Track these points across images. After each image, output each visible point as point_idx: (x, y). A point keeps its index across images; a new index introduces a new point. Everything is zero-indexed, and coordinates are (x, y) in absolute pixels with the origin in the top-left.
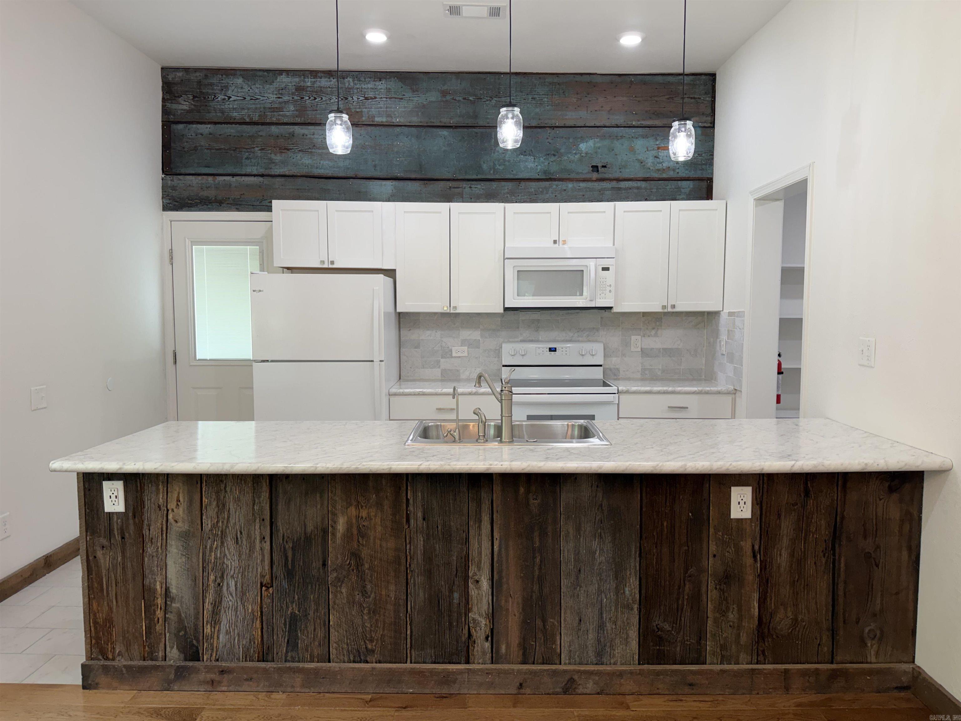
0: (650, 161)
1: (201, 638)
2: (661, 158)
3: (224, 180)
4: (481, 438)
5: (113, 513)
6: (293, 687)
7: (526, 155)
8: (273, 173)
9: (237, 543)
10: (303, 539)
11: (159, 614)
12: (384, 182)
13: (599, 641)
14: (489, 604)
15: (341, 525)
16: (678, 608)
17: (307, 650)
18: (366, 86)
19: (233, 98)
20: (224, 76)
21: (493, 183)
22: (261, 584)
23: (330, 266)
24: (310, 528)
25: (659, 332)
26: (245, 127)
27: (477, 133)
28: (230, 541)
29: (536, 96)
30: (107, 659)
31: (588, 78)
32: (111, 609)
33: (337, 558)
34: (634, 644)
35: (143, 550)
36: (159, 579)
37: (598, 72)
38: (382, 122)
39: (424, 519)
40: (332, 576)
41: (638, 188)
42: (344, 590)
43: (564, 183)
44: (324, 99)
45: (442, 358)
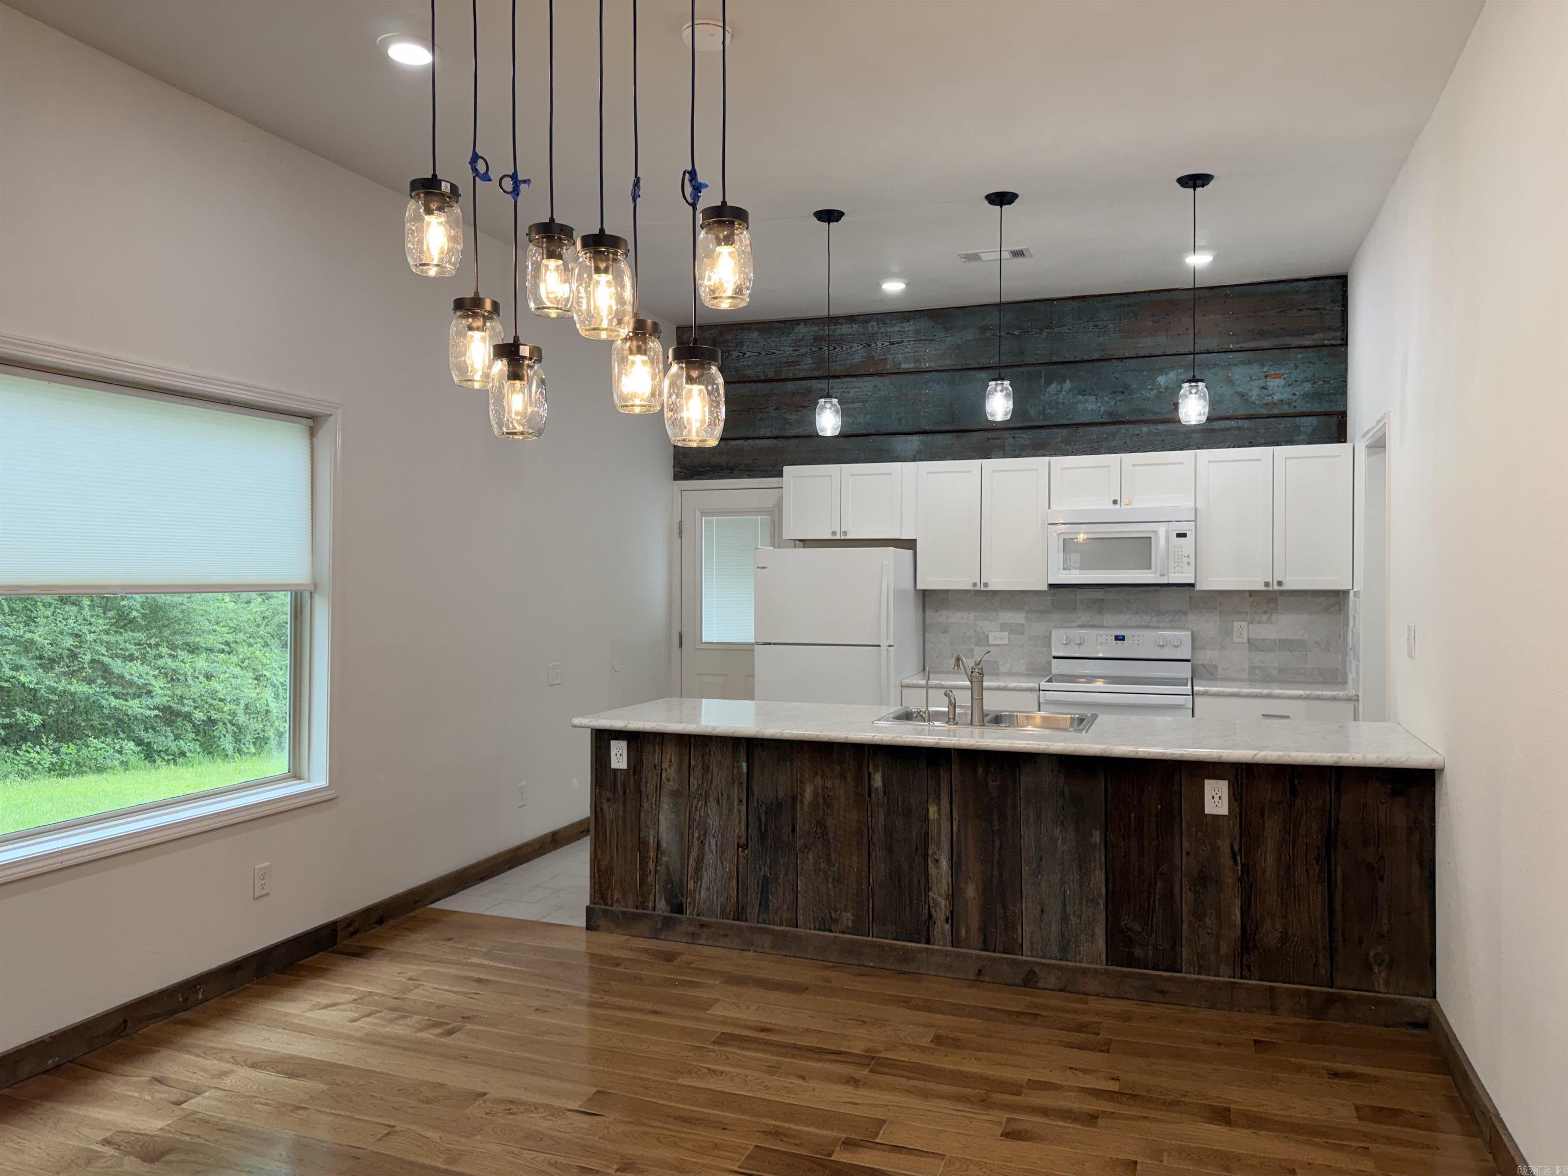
0: (1255, 394)
1: (685, 892)
2: (1270, 388)
3: (737, 445)
4: (951, 720)
5: (618, 770)
6: (763, 947)
7: (1085, 395)
8: (788, 434)
9: (718, 804)
10: (774, 804)
11: (651, 866)
12: (910, 438)
13: (1063, 935)
14: (949, 885)
15: (809, 792)
16: (1149, 908)
17: (776, 913)
18: (891, 330)
19: (748, 354)
20: (739, 331)
21: (1043, 431)
22: (738, 844)
23: (843, 538)
24: (781, 794)
25: (1274, 617)
26: (759, 385)
27: (1023, 373)
28: (712, 802)
29: (1098, 323)
30: (607, 904)
31: (1167, 296)
32: (612, 857)
33: (804, 825)
34: (1101, 942)
35: (641, 806)
36: (652, 833)
37: (1181, 287)
38: (909, 369)
39: (885, 794)
40: (800, 843)
41: (1238, 428)
42: (810, 857)
43: (1137, 426)
44: (844, 348)
45: (976, 646)
